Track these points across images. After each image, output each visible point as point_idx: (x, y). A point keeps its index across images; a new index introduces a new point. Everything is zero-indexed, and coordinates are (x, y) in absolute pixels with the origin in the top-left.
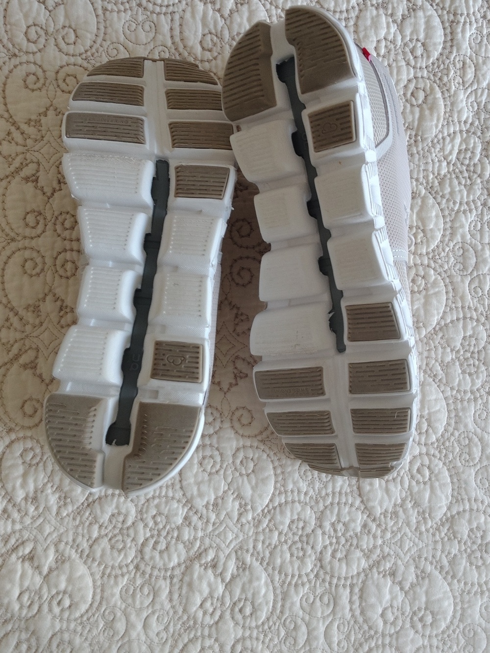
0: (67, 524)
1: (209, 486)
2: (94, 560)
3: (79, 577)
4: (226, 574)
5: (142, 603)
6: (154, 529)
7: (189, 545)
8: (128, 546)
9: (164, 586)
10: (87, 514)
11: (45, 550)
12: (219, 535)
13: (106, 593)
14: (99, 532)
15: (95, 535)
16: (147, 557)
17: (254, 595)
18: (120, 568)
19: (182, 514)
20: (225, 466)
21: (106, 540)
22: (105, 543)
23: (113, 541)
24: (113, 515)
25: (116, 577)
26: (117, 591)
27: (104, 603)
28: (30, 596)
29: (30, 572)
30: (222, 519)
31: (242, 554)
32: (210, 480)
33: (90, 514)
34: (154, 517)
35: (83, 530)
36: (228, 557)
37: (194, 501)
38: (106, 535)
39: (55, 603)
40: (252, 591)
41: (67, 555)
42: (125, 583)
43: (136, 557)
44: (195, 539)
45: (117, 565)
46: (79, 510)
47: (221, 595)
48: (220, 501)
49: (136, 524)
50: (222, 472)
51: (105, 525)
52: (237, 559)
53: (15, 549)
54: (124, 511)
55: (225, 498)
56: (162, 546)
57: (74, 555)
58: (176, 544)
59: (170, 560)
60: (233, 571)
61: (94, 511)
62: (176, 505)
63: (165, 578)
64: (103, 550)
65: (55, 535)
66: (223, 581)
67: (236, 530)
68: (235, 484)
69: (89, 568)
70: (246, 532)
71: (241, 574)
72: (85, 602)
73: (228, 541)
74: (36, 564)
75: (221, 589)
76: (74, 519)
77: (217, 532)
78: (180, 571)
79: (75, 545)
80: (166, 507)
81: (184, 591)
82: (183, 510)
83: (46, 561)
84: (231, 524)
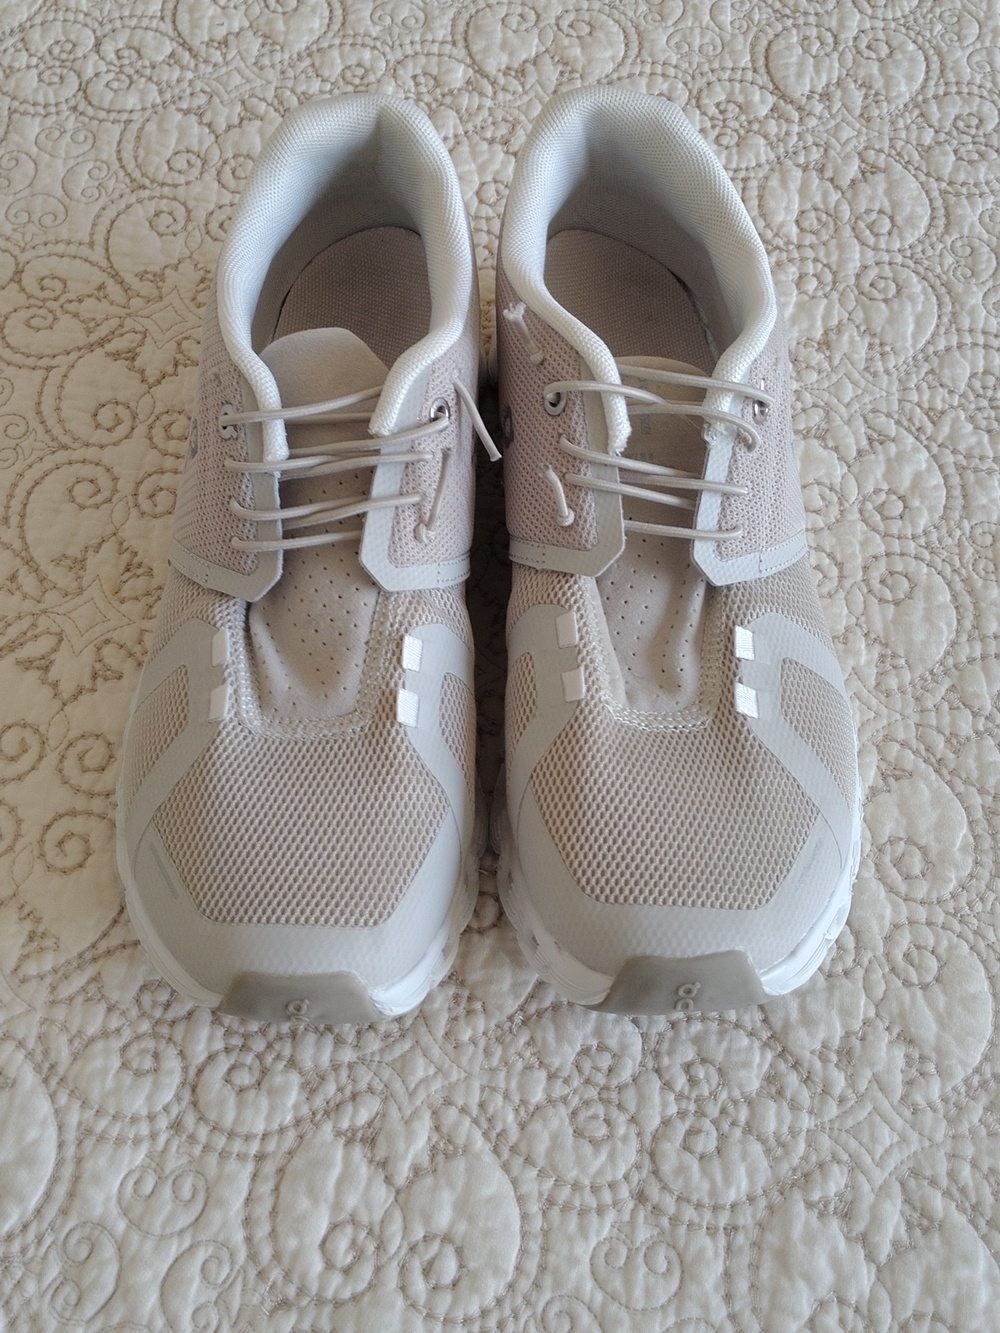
0: (472, 1060)
1: (829, 1003)
2: (529, 1161)
3: (489, 1201)
4: (877, 1239)
5: (648, 1293)
6: (689, 1098)
7: (777, 1148)
8: (621, 1130)
9: (710, 1253)
10: (523, 1040)
11: (407, 1122)
12: (854, 1131)
13: (552, 1258)
14: (548, 1091)
15: (538, 1096)
16: (667, 1168)
17: (957, 1303)
18: (595, 1189)
19: (760, 1066)
20: (865, 961)
21: (563, 1111)
22: (559, 1118)
23: (582, 1116)
24: (585, 1051)
25: (583, 1213)
26: (583, 1251)
27: (548, 1282)
28: (354, 1242)
29: (364, 1171)
30: (862, 1089)
31: (920, 1187)
32: (830, 989)
33: (528, 1044)
34: (688, 1067)
35: (508, 1080)
36: (882, 1191)
37: (791, 1036)
38: (564, 1100)
39: (416, 1267)
40: (952, 1293)
41: (461, 1141)
42: (605, 1233)
43: (638, 1166)
44: (794, 1133)
45: (587, 1182)
46: (500, 1032)
47: (867, 1295)
48: (857, 1044)
49: (642, 1080)
50: (860, 973)
51: (566, 1074)
52: (907, 1201)
53: (334, 1109)
54: (613, 1042)
55: (870, 1038)
56: (707, 1142)
57: (479, 1142)
58: (743, 1142)
59: (728, 1180)
60: (896, 1230)
61: (539, 1036)
62: (745, 1042)
63: (712, 1231)
64: (555, 1138)
65: (437, 1085)
66: (870, 1257)
67: (899, 1122)
68: (894, 1005)
69: (515, 1182)
70: (926, 1132)
71: (921, 1242)
72: (497, 1272)
73: (879, 1151)
74: (381, 1154)
75: (865, 1279)
76: (487, 1053)
77: (850, 1122)
78: (754, 1216)
79: (485, 1119)
80: (720, 1042)
81: (765, 1274)
82: (763, 1056)
83: (407, 1149)
84: (885, 1105)
